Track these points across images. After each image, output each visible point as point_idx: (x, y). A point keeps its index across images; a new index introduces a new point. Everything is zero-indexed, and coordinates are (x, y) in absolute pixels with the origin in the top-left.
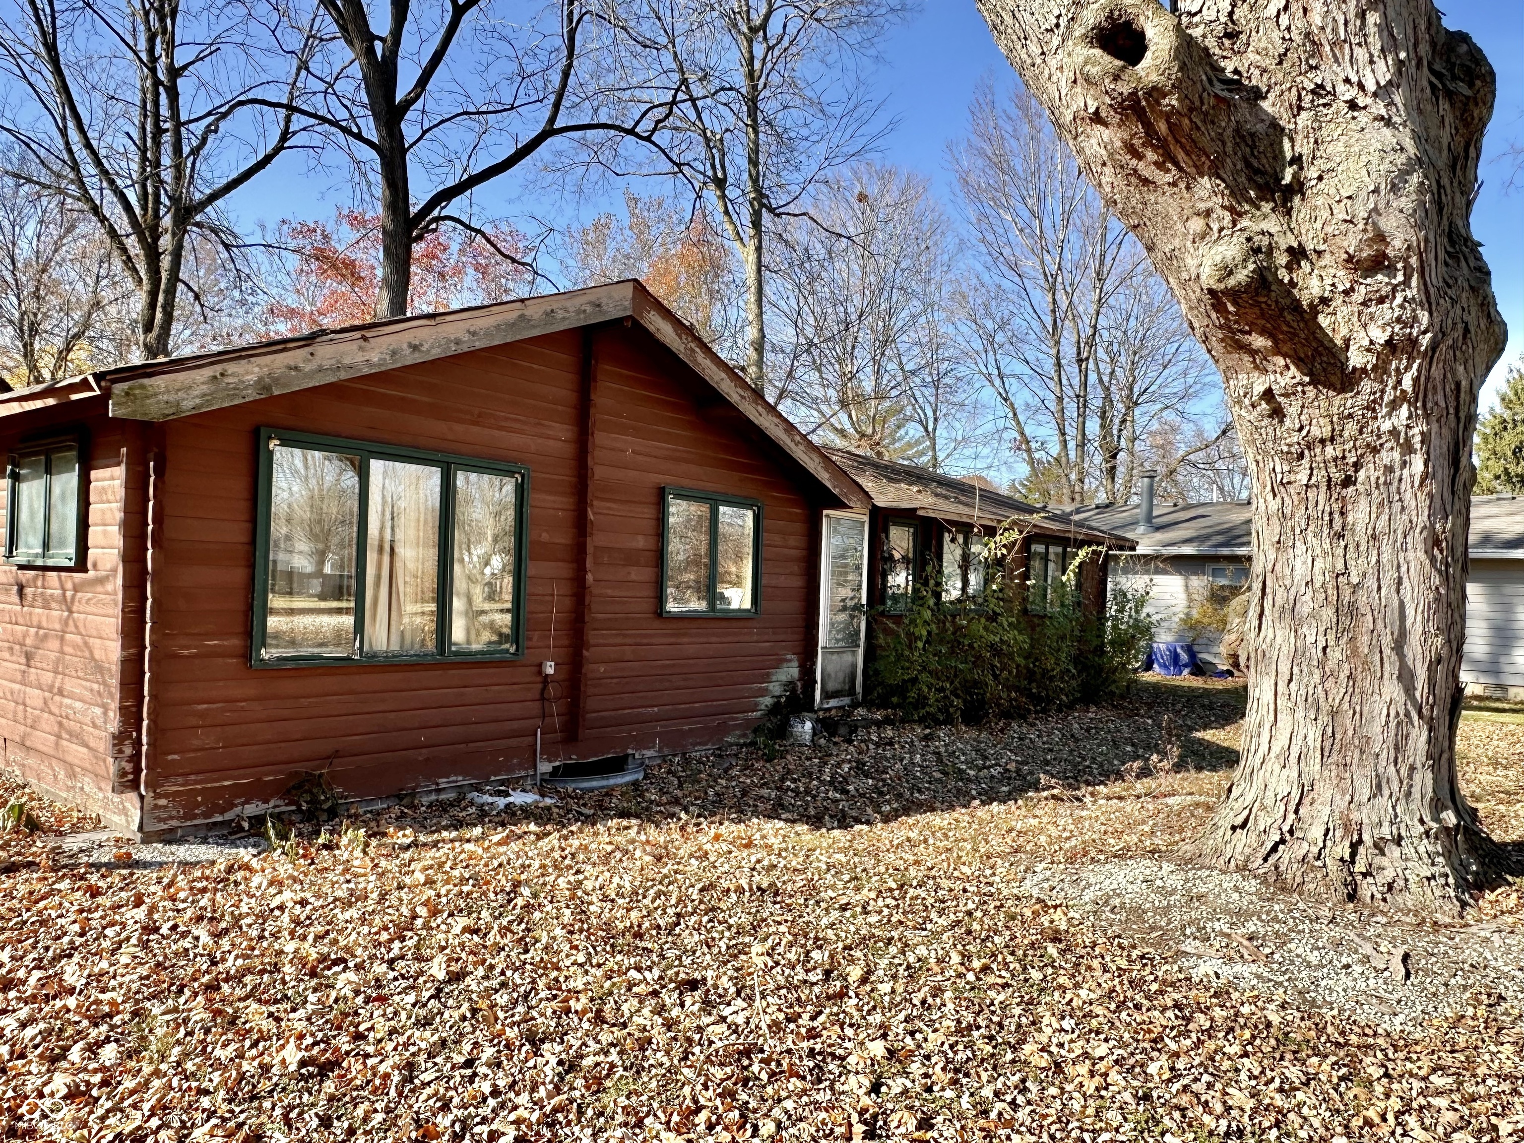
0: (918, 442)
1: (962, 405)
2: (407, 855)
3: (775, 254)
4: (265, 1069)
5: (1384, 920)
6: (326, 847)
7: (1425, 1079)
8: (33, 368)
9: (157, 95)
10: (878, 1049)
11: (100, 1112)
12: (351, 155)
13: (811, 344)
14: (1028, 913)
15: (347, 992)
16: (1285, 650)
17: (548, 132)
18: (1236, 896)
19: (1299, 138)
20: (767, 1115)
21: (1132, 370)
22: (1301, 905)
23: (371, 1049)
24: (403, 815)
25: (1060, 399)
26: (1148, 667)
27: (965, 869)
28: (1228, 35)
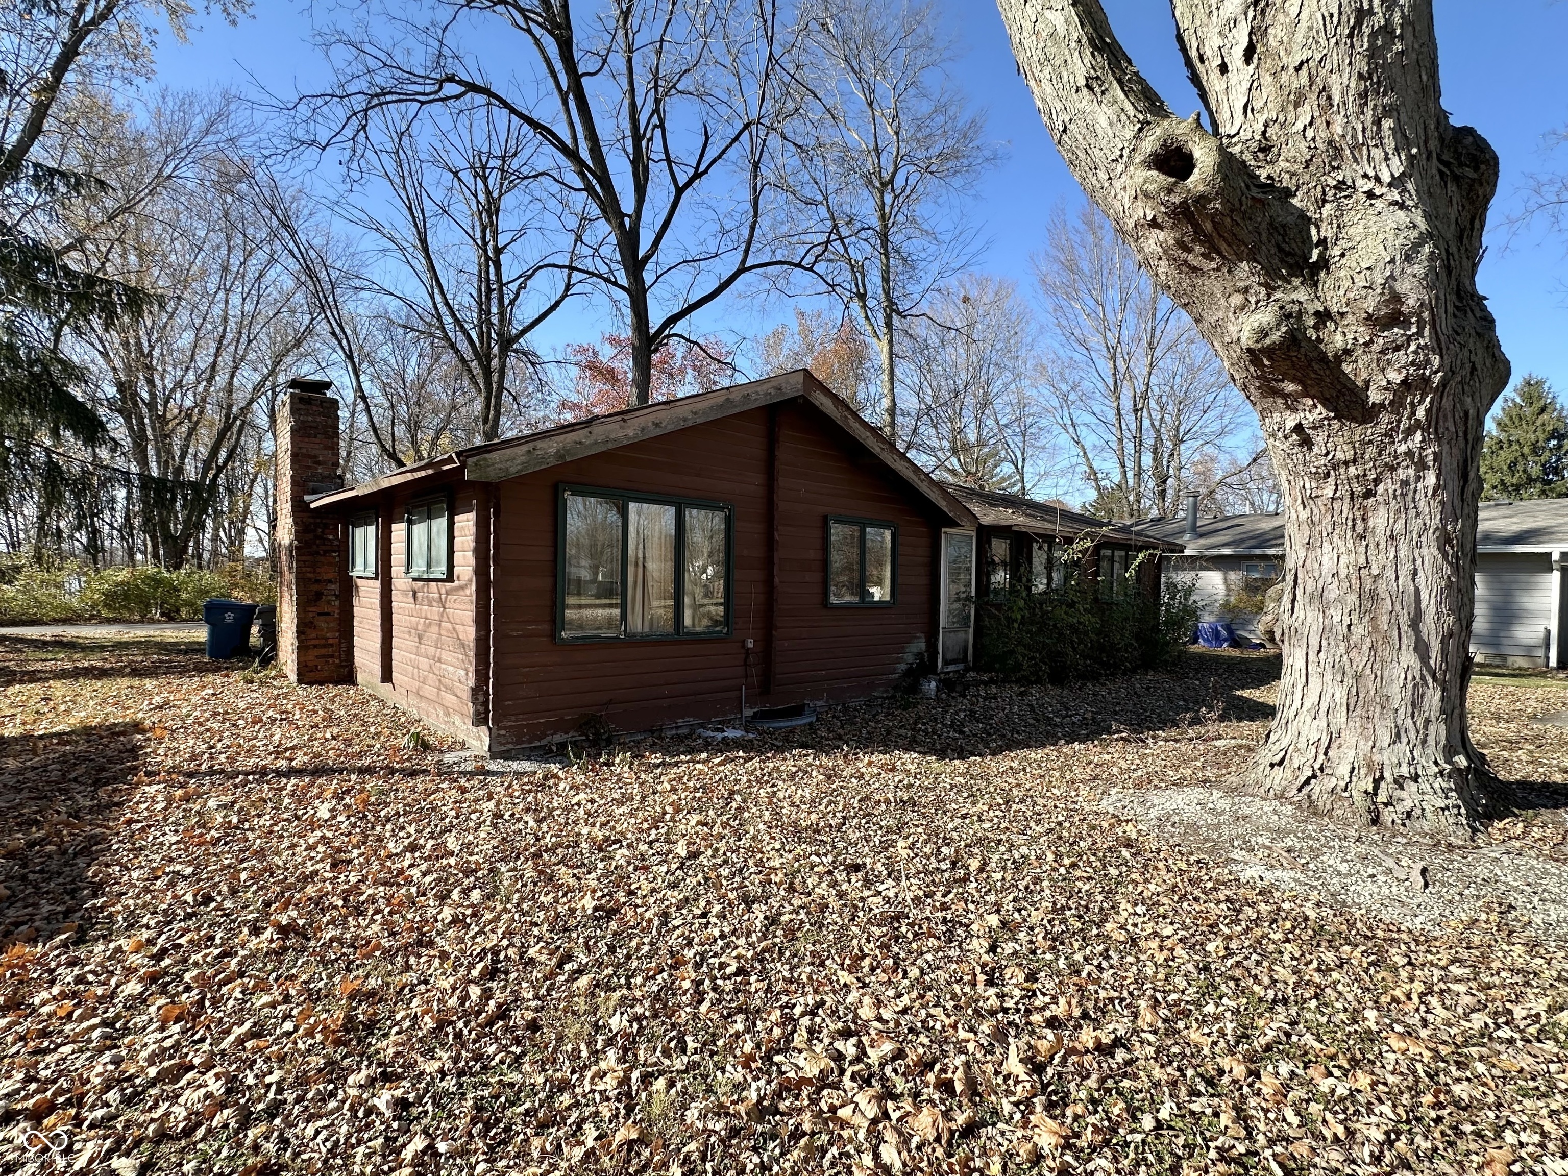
0: (1010, 477)
1: (1044, 448)
2: (658, 771)
3: (903, 345)
4: (572, 911)
5: (1404, 841)
6: (606, 764)
7: (1444, 968)
8: (417, 451)
9: (488, 267)
10: (993, 920)
11: (472, 933)
12: (610, 297)
13: (929, 408)
14: (1105, 825)
15: (622, 862)
16: (1314, 627)
17: (742, 270)
18: (1275, 818)
19: (1324, 225)
20: (913, 964)
21: (1178, 416)
22: (1331, 827)
23: (639, 902)
24: (655, 744)
25: (1121, 440)
26: (1195, 641)
27: (1055, 791)
28: (1261, 150)
